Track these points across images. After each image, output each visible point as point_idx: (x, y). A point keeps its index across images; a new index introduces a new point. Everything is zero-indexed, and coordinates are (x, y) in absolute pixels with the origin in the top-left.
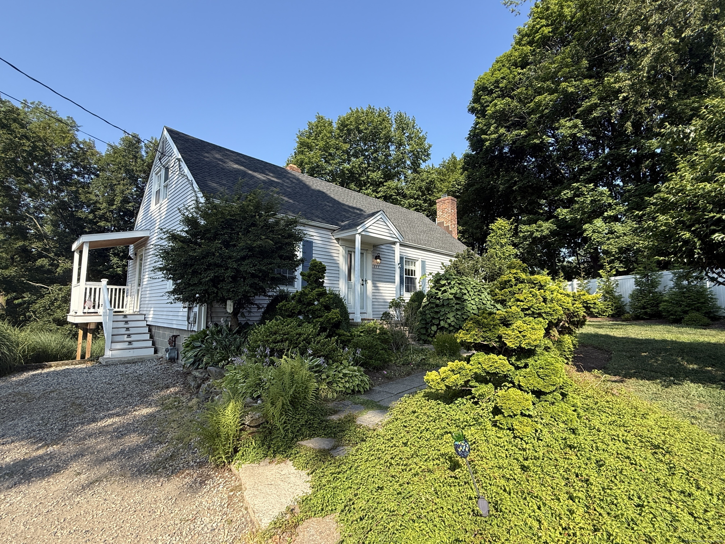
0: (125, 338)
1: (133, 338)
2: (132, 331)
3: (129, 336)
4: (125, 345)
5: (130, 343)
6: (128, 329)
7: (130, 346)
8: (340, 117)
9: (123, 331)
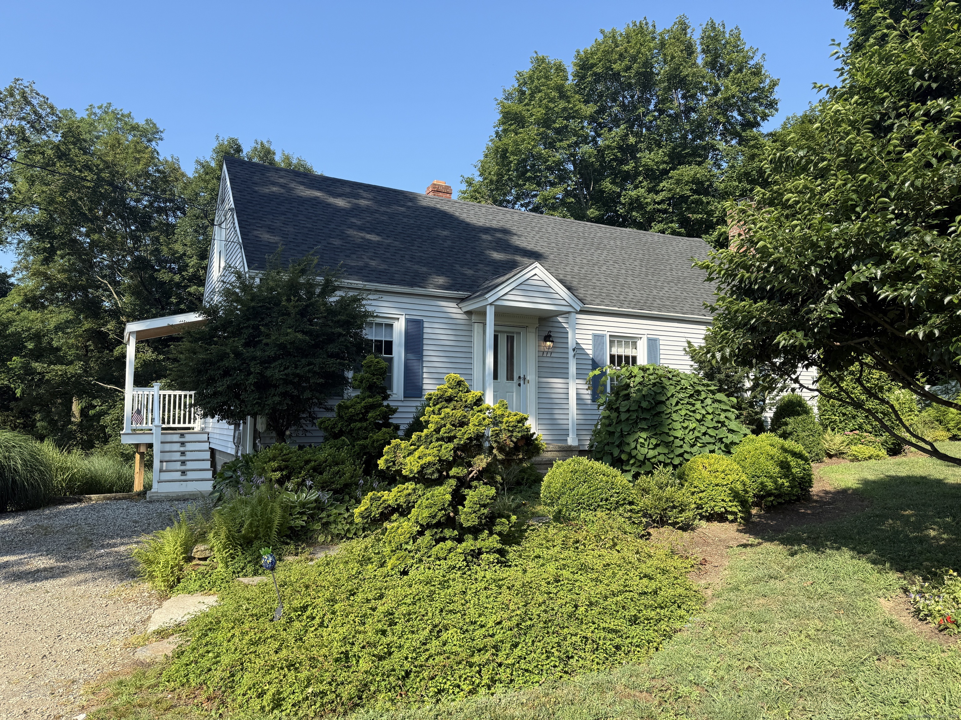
0: (178, 466)
1: (189, 465)
2: (189, 456)
3: (183, 463)
4: (177, 476)
5: (183, 473)
6: (183, 453)
7: (183, 478)
8: (578, 52)
9: (177, 456)
